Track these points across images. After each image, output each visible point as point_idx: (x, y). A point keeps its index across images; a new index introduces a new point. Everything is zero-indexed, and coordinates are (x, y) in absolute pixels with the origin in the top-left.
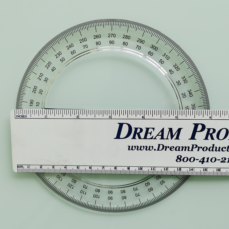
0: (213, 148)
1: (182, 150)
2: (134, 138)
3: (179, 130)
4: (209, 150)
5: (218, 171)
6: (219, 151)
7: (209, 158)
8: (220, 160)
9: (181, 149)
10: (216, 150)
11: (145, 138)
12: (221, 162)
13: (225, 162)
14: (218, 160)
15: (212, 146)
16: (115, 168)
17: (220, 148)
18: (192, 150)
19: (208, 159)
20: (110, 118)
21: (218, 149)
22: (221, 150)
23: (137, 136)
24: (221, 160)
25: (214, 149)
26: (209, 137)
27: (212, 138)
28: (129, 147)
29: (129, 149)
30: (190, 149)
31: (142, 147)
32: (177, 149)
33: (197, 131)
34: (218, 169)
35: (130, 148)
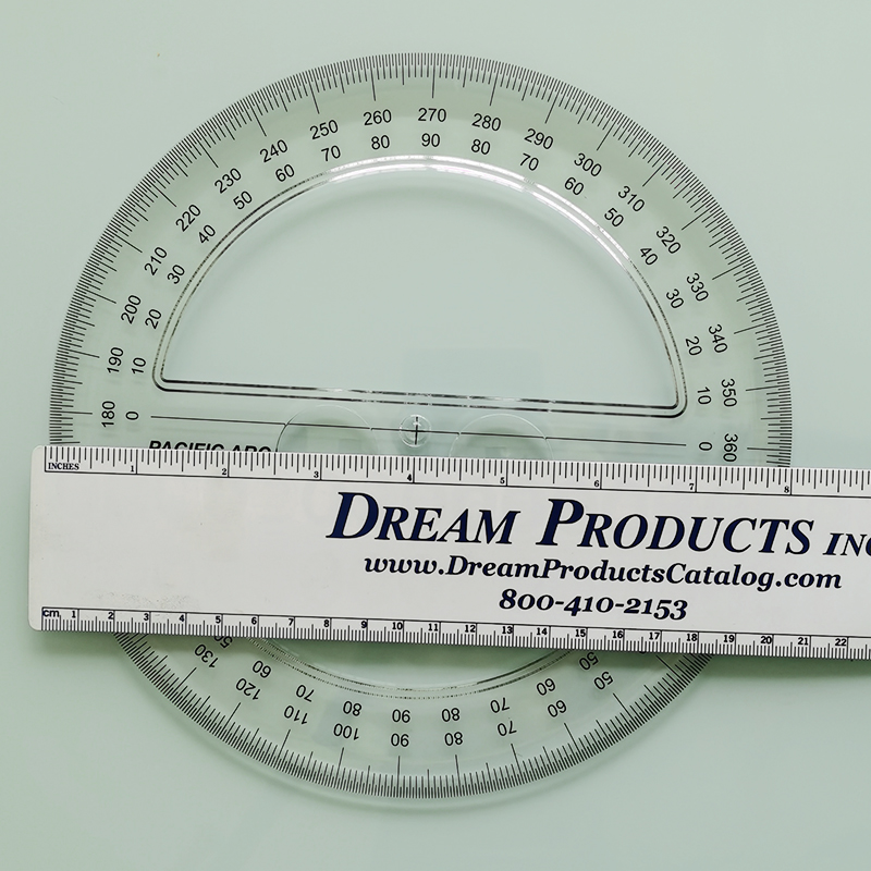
0: (603, 572)
1: (517, 575)
2: (383, 536)
3: (511, 517)
4: (594, 577)
5: (617, 639)
6: (621, 578)
7: (591, 598)
8: (622, 605)
9: (513, 571)
10: (612, 578)
11: (415, 536)
12: (626, 611)
13: (637, 612)
14: (617, 605)
15: (601, 565)
16: (326, 623)
17: (622, 570)
18: (545, 575)
19: (590, 601)
20: (318, 477)
21: (616, 576)
22: (625, 576)
23: (391, 532)
24: (627, 606)
25: (608, 572)
26: (594, 539)
27: (602, 543)
28: (369, 561)
29: (368, 569)
30: (540, 572)
31: (405, 563)
32: (505, 570)
33: (561, 520)
34: (617, 631)
35: (371, 566)
